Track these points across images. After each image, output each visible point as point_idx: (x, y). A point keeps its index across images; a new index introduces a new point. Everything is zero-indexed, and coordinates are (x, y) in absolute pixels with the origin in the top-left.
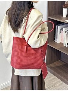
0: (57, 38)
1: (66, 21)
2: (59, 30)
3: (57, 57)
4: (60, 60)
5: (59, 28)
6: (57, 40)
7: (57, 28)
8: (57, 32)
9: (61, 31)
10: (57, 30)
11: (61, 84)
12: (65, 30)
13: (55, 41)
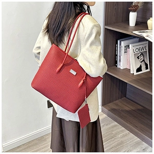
0: (120, 61)
1: (134, 32)
2: (123, 48)
3: (120, 93)
4: (125, 97)
5: (123, 44)
6: (120, 65)
7: (120, 44)
8: (120, 51)
9: (126, 49)
10: (120, 48)
11: (126, 135)
12: (133, 48)
13: (117, 66)
